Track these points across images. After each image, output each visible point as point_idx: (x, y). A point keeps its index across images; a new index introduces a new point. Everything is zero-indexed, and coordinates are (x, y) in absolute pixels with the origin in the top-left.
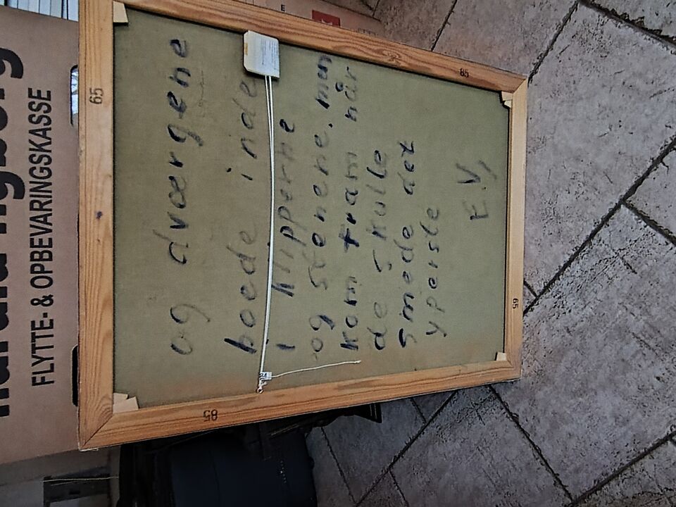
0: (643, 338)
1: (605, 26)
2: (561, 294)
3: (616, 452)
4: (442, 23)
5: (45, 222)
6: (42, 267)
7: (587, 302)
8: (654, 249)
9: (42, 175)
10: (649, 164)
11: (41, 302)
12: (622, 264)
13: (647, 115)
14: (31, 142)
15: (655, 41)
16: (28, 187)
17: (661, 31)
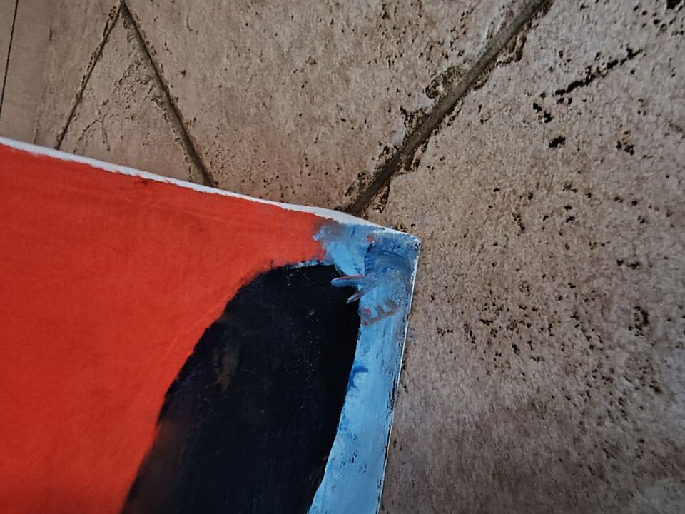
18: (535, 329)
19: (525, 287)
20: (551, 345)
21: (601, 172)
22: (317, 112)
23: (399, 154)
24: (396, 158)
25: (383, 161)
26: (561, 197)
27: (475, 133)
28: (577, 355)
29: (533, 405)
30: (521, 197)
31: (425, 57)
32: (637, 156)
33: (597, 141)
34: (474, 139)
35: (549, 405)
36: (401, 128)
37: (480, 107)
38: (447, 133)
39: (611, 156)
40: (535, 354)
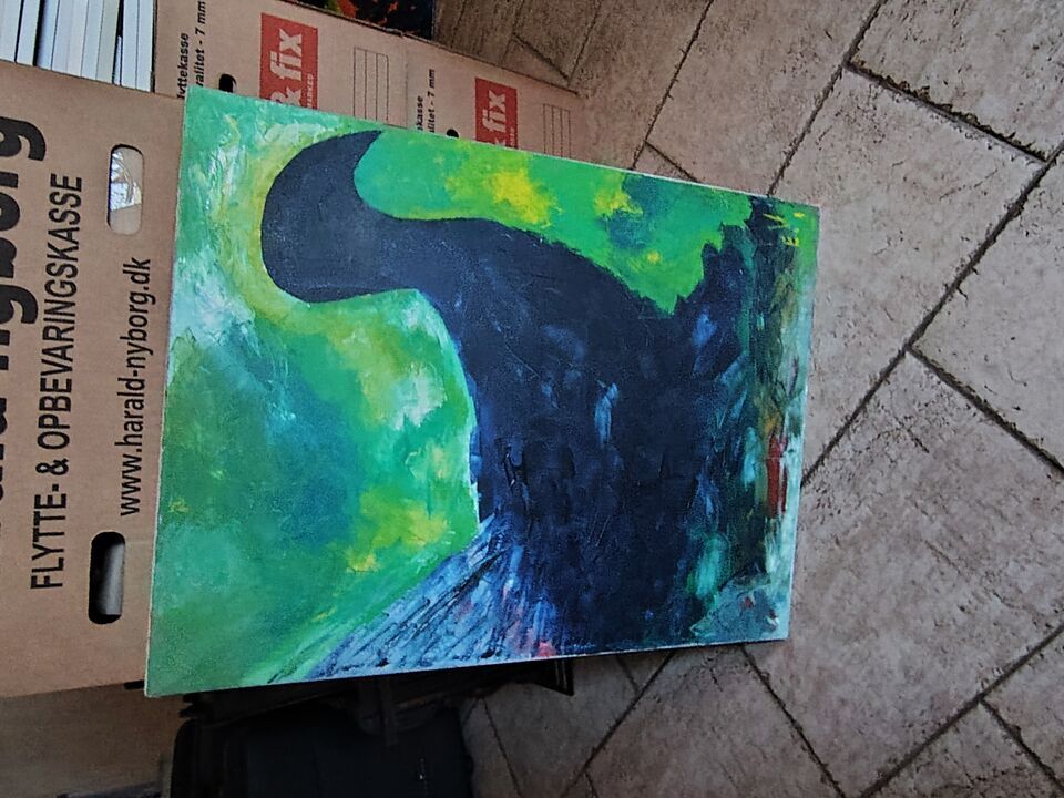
0: (940, 549)
1: (879, 99)
2: (826, 486)
3: (907, 724)
4: (662, 96)
5: (64, 357)
6: (55, 419)
7: (862, 497)
8: (951, 415)
9: (63, 291)
10: (942, 293)
11: (50, 469)
12: (909, 438)
13: (937, 224)
14: (50, 246)
15: (944, 120)
16: (42, 306)
17: (951, 106)
37: (803, 146)
38: (796, 155)
39: (830, 149)
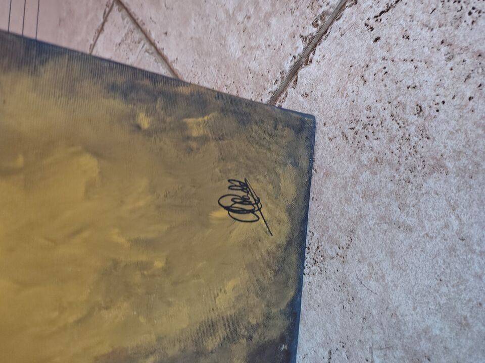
18: (375, 126)
19: (369, 108)
20: (383, 131)
21: (396, 50)
22: (254, 44)
23: (301, 58)
24: (299, 61)
25: (293, 63)
26: (381, 64)
27: (338, 41)
28: (394, 132)
29: (377, 160)
30: (363, 67)
31: (310, 8)
32: (411, 40)
33: (394, 36)
34: (338, 44)
35: (384, 158)
36: (301, 46)
37: (340, 28)
38: (325, 43)
39: (400, 42)
40: (376, 137)
